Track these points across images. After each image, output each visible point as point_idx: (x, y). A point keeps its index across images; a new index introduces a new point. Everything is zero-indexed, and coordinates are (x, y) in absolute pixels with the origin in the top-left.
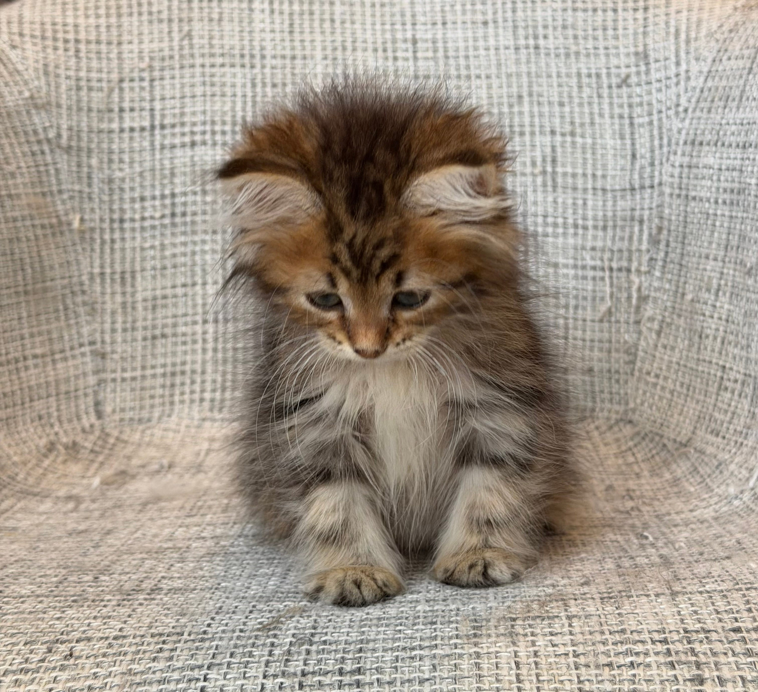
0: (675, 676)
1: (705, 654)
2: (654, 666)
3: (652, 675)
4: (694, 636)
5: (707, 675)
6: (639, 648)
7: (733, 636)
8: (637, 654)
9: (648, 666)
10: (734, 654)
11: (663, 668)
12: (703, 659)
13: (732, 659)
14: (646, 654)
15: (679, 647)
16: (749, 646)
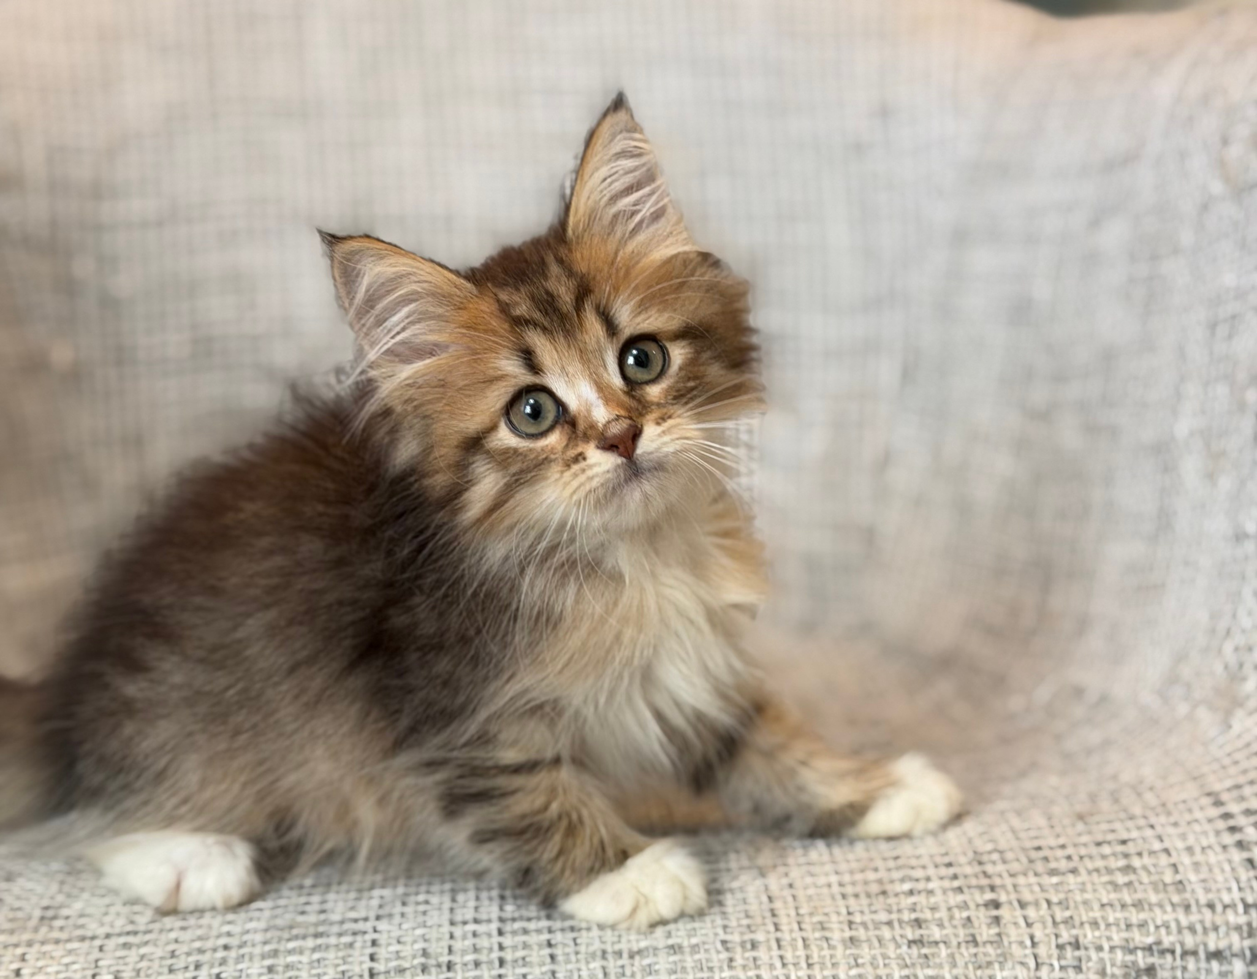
0: (965, 902)
1: (1000, 876)
2: (939, 892)
3: (936, 903)
4: (985, 858)
5: (1003, 898)
6: (919, 873)
7: (1034, 855)
8: (917, 880)
9: (930, 892)
10: (1036, 874)
11: (950, 894)
12: (997, 881)
13: (1032, 879)
14: (928, 879)
15: (968, 870)
16: (1053, 865)
